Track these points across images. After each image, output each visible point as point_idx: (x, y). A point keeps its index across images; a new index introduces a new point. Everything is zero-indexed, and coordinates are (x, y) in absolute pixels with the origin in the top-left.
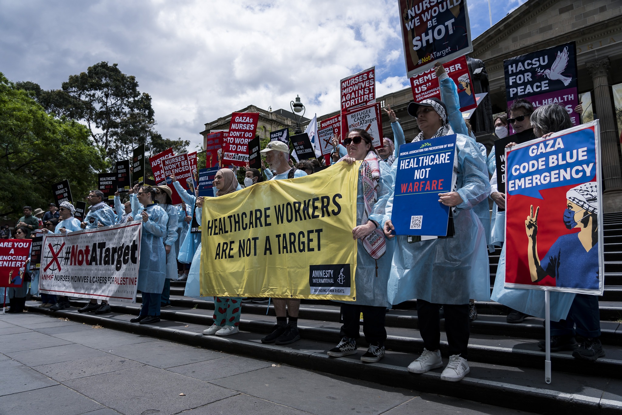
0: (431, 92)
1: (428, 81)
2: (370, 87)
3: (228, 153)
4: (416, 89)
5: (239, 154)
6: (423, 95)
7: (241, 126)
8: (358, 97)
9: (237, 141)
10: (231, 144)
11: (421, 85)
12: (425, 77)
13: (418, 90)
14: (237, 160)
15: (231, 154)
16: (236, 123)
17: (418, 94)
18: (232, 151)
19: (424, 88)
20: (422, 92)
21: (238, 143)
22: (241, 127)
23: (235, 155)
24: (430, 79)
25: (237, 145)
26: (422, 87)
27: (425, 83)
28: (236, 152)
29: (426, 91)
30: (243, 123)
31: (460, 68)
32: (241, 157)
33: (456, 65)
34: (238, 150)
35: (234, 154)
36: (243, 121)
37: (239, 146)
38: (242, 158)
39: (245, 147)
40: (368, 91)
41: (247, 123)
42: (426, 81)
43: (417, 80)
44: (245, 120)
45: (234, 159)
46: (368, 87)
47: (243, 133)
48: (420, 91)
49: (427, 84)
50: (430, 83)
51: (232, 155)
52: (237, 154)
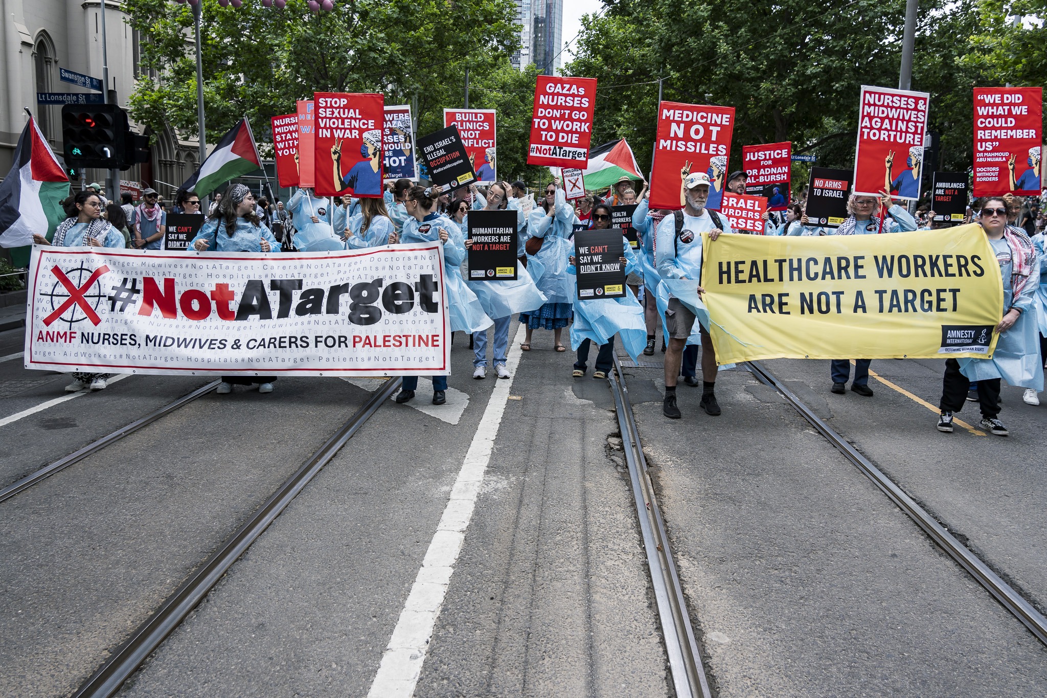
0: (996, 157)
1: (996, 139)
2: (918, 124)
3: (539, 146)
4: (979, 144)
5: (565, 148)
6: (986, 157)
7: (561, 100)
8: (896, 130)
9: (556, 125)
10: (544, 130)
11: (986, 141)
12: (993, 132)
13: (981, 147)
14: (561, 157)
15: (544, 147)
16: (549, 94)
17: (980, 152)
18: (547, 142)
19: (989, 147)
20: (985, 151)
21: (559, 128)
22: (563, 102)
23: (555, 148)
24: (999, 137)
25: (557, 132)
26: (987, 145)
27: (991, 140)
28: (555, 143)
29: (990, 152)
30: (566, 96)
31: (1034, 137)
32: (570, 152)
33: (1031, 131)
34: (560, 140)
35: (552, 147)
36: (565, 92)
37: (561, 134)
38: (571, 154)
39: (574, 135)
40: (913, 130)
41: (573, 95)
42: (993, 137)
43: (983, 132)
44: (569, 90)
45: (554, 156)
46: (915, 122)
47: (567, 112)
48: (983, 149)
49: (994, 143)
50: (997, 143)
51: (550, 149)
52: (560, 148)
